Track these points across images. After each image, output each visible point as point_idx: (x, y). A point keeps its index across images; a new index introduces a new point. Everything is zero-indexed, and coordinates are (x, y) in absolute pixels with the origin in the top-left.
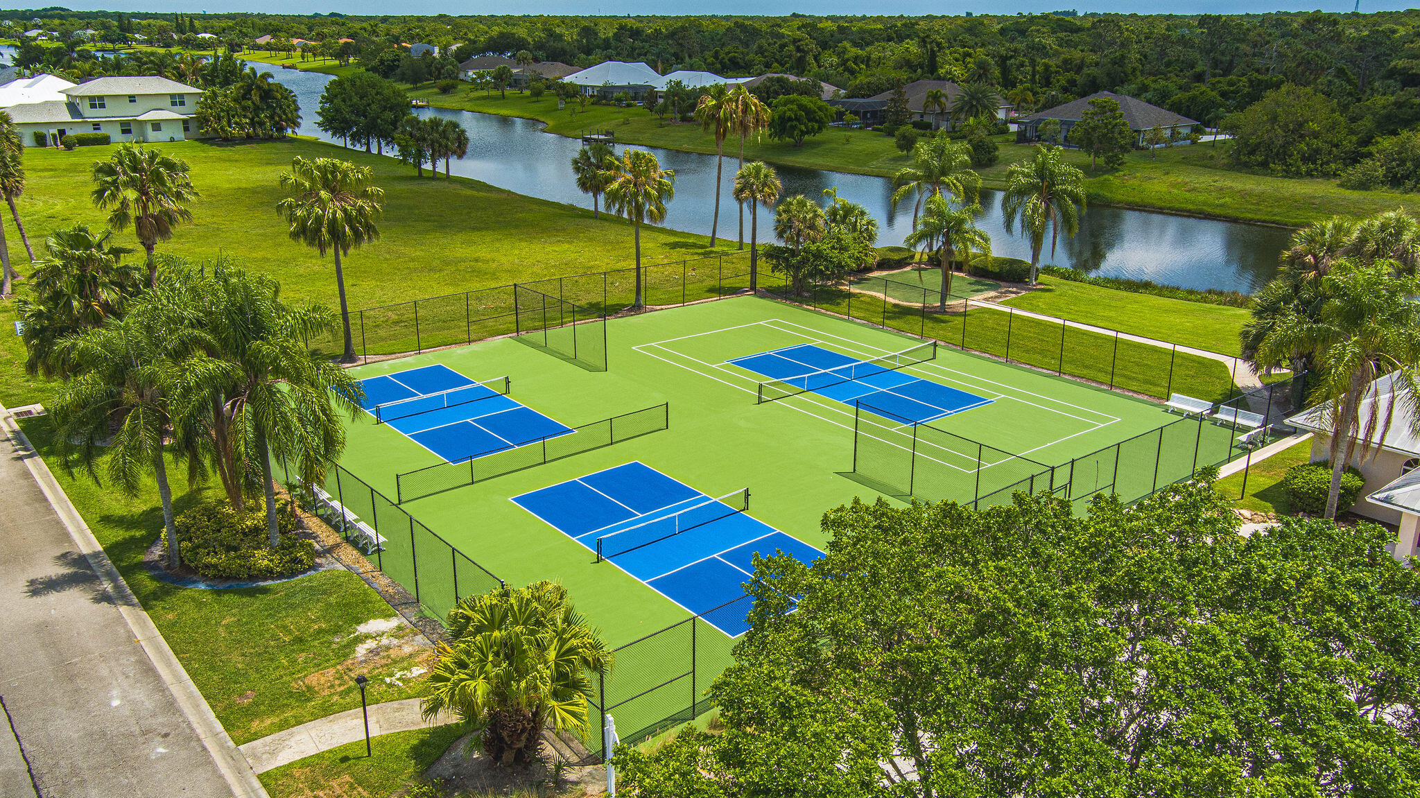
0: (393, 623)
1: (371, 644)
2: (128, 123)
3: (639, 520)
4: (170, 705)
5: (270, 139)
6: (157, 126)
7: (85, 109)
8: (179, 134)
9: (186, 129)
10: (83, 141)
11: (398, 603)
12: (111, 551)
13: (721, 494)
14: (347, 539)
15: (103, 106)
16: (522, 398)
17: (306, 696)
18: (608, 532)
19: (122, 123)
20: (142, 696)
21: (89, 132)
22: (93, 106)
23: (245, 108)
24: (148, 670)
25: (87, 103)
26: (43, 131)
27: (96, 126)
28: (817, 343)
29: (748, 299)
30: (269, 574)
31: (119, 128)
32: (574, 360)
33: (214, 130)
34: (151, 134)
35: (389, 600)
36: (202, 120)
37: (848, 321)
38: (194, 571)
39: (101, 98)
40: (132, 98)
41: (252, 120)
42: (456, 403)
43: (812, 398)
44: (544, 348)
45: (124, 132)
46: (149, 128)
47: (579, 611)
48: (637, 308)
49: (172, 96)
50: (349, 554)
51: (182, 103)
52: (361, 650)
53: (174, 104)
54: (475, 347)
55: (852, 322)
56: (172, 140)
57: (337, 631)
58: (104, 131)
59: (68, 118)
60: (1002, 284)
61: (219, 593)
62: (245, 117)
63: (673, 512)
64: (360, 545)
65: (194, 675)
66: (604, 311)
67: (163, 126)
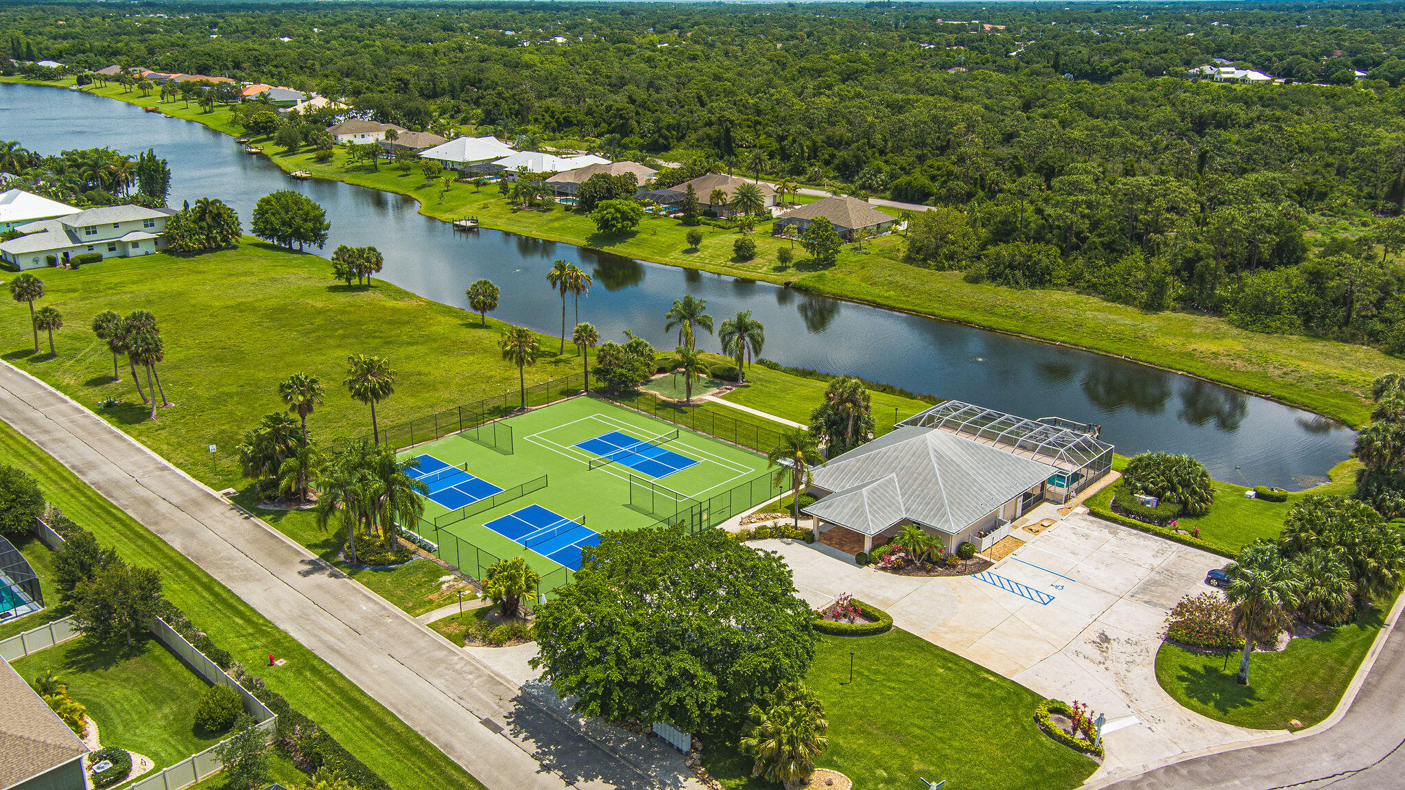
0: (452, 577)
1: (447, 585)
2: (113, 243)
3: (540, 531)
4: (384, 608)
5: (219, 248)
6: (135, 244)
7: (83, 237)
8: (152, 248)
9: (156, 243)
10: (85, 261)
11: (452, 570)
12: (322, 556)
13: (571, 517)
14: (420, 546)
15: (95, 232)
16: (475, 474)
17: (431, 602)
18: (529, 537)
19: (109, 244)
20: (371, 605)
21: (85, 252)
22: (88, 233)
23: (201, 228)
24: (369, 598)
25: (84, 231)
26: (53, 255)
27: (91, 248)
28: (620, 430)
29: (583, 398)
30: (394, 563)
31: (107, 248)
32: (494, 448)
33: (181, 246)
34: (132, 251)
35: (448, 569)
36: (169, 238)
37: (637, 413)
38: (365, 562)
39: (94, 227)
40: (116, 225)
41: (207, 236)
42: (444, 476)
43: (614, 465)
44: (476, 440)
45: (110, 250)
46: (130, 247)
47: (531, 565)
48: (522, 410)
49: (145, 221)
50: (423, 553)
51: (152, 225)
52: (444, 587)
53: (146, 226)
54: (441, 441)
55: (640, 414)
56: (147, 253)
57: (432, 581)
58: (95, 251)
59: (69, 244)
60: (725, 382)
61: (376, 571)
62: (202, 234)
63: (553, 527)
64: (429, 550)
65: (387, 598)
66: (506, 412)
67: (140, 244)
